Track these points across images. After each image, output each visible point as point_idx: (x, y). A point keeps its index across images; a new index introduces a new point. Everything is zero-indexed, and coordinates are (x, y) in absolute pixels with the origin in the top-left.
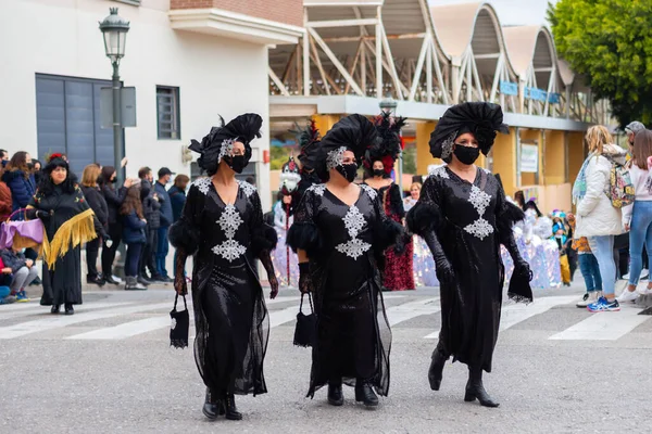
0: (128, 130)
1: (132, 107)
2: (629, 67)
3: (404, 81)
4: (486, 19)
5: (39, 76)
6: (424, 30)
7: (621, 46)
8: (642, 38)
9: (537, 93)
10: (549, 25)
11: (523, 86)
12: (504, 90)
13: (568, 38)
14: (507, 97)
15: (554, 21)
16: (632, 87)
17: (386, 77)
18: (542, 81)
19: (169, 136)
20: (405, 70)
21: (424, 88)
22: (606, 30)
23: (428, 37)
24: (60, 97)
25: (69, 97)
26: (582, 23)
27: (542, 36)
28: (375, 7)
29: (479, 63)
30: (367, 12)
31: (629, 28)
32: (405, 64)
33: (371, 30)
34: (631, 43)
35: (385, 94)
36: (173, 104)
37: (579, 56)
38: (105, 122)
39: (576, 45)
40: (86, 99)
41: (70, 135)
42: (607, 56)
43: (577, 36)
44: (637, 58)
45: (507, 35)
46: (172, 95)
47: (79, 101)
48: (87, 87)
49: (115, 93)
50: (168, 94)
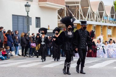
0: (30, 26)
1: (31, 21)
3: (84, 17)
4: (101, 4)
6: (89, 6)
9: (111, 19)
10: (114, 5)
11: (108, 18)
12: (105, 18)
14: (105, 20)
15: (115, 5)
17: (81, 16)
18: (112, 17)
19: (38, 27)
20: (85, 14)
21: (89, 18)
23: (89, 8)
24: (17, 19)
25: (19, 19)
27: (112, 8)
28: (79, 2)
29: (99, 13)
30: (77, 3)
32: (85, 13)
33: (78, 6)
35: (81, 19)
36: (39, 21)
38: (25, 24)
40: (22, 20)
41: (19, 27)
45: (105, 8)
46: (39, 19)
47: (21, 20)
48: (22, 17)
49: (28, 18)
50: (38, 19)
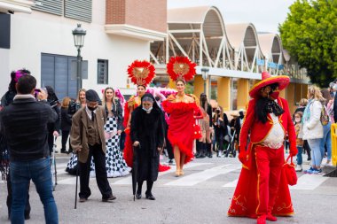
0: (83, 81)
1: (86, 70)
2: (315, 53)
3: (212, 57)
4: (250, 31)
5: (43, 54)
6: (222, 35)
7: (312, 44)
8: (322, 41)
9: (273, 65)
10: (279, 34)
11: (267, 61)
12: (258, 62)
13: (288, 39)
14: (259, 66)
15: (281, 32)
16: (317, 63)
17: (204, 55)
18: (275, 59)
19: (102, 82)
20: (213, 53)
21: (222, 61)
22: (305, 36)
23: (224, 38)
24: (52, 64)
25: (57, 64)
26: (294, 33)
27: (276, 39)
28: (200, 25)
29: (246, 50)
30: (195, 26)
31: (316, 36)
32: (213, 50)
33: (197, 35)
34: (317, 43)
35: (204, 65)
36: (105, 68)
37: (293, 48)
38: (73, 76)
39: (292, 43)
40: (65, 65)
41: (56, 82)
42: (306, 48)
43: (292, 39)
44: (319, 50)
45: (260, 37)
46: (105, 64)
47: (61, 65)
48: (65, 60)
49: (78, 63)
50: (103, 63)
